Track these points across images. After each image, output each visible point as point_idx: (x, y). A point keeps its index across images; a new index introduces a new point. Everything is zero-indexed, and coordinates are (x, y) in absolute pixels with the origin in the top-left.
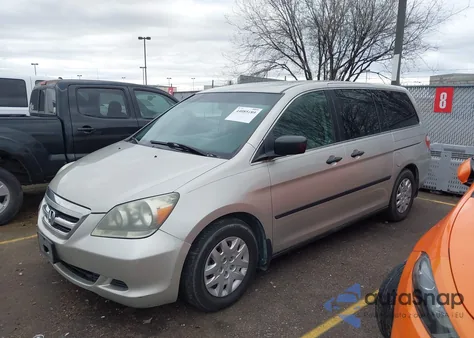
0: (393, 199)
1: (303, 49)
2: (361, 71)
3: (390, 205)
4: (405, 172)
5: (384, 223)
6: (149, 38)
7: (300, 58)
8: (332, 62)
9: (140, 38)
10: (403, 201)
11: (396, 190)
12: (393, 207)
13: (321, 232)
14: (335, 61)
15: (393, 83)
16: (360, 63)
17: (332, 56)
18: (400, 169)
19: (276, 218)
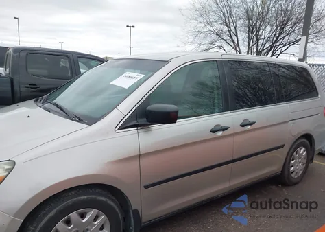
0: (286, 165)
1: (237, 36)
2: (281, 53)
3: (283, 170)
4: (299, 141)
5: (277, 186)
6: (133, 27)
7: (233, 41)
8: (258, 46)
9: (128, 27)
10: (297, 167)
11: (290, 157)
12: (286, 173)
13: (203, 199)
14: (260, 45)
15: (300, 60)
16: (280, 46)
17: (258, 40)
18: (294, 139)
19: (146, 187)
